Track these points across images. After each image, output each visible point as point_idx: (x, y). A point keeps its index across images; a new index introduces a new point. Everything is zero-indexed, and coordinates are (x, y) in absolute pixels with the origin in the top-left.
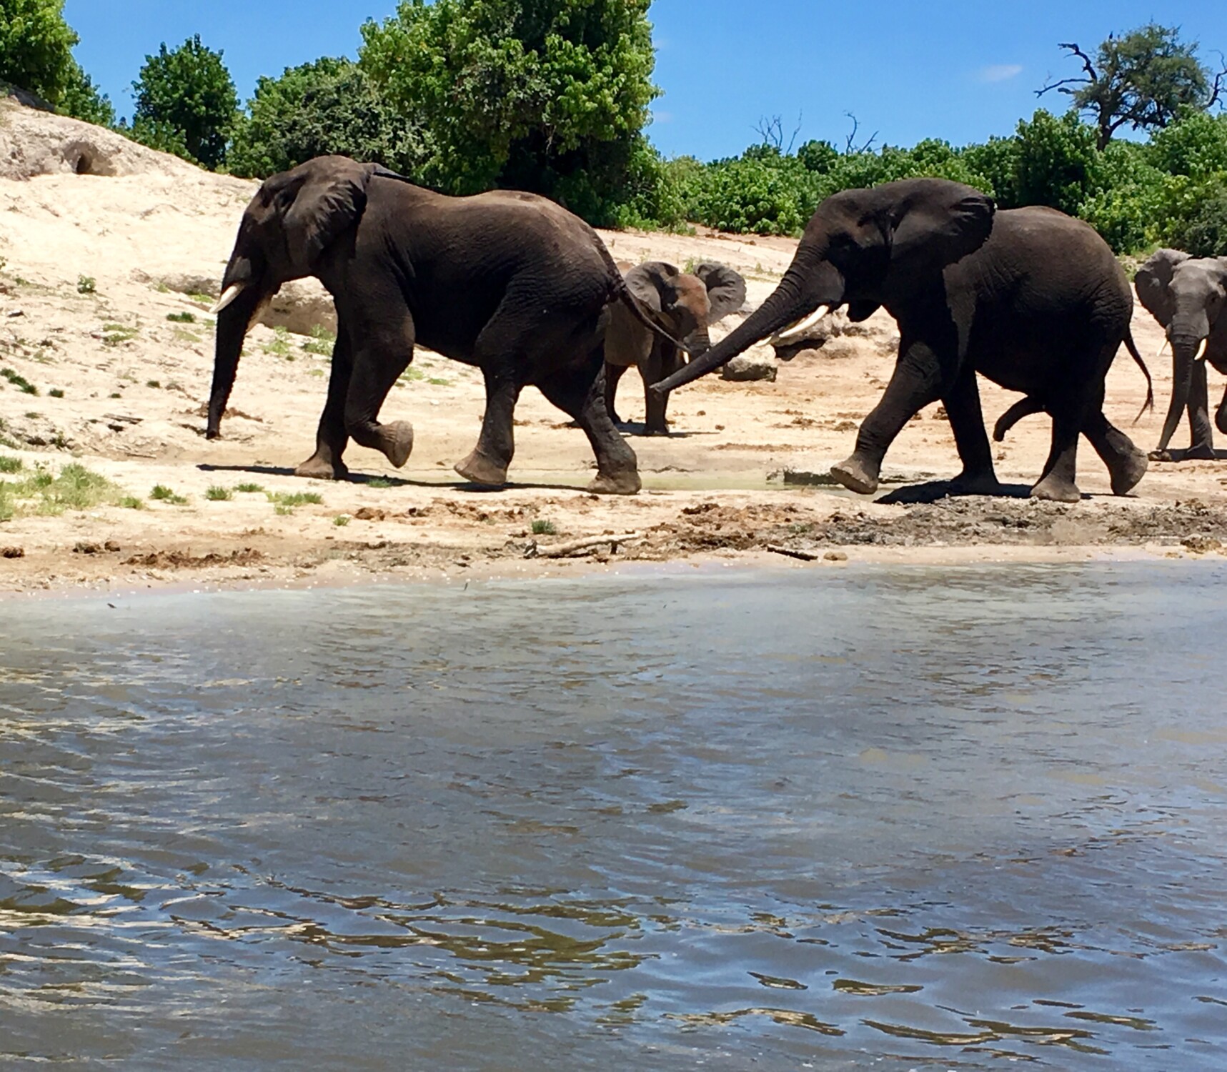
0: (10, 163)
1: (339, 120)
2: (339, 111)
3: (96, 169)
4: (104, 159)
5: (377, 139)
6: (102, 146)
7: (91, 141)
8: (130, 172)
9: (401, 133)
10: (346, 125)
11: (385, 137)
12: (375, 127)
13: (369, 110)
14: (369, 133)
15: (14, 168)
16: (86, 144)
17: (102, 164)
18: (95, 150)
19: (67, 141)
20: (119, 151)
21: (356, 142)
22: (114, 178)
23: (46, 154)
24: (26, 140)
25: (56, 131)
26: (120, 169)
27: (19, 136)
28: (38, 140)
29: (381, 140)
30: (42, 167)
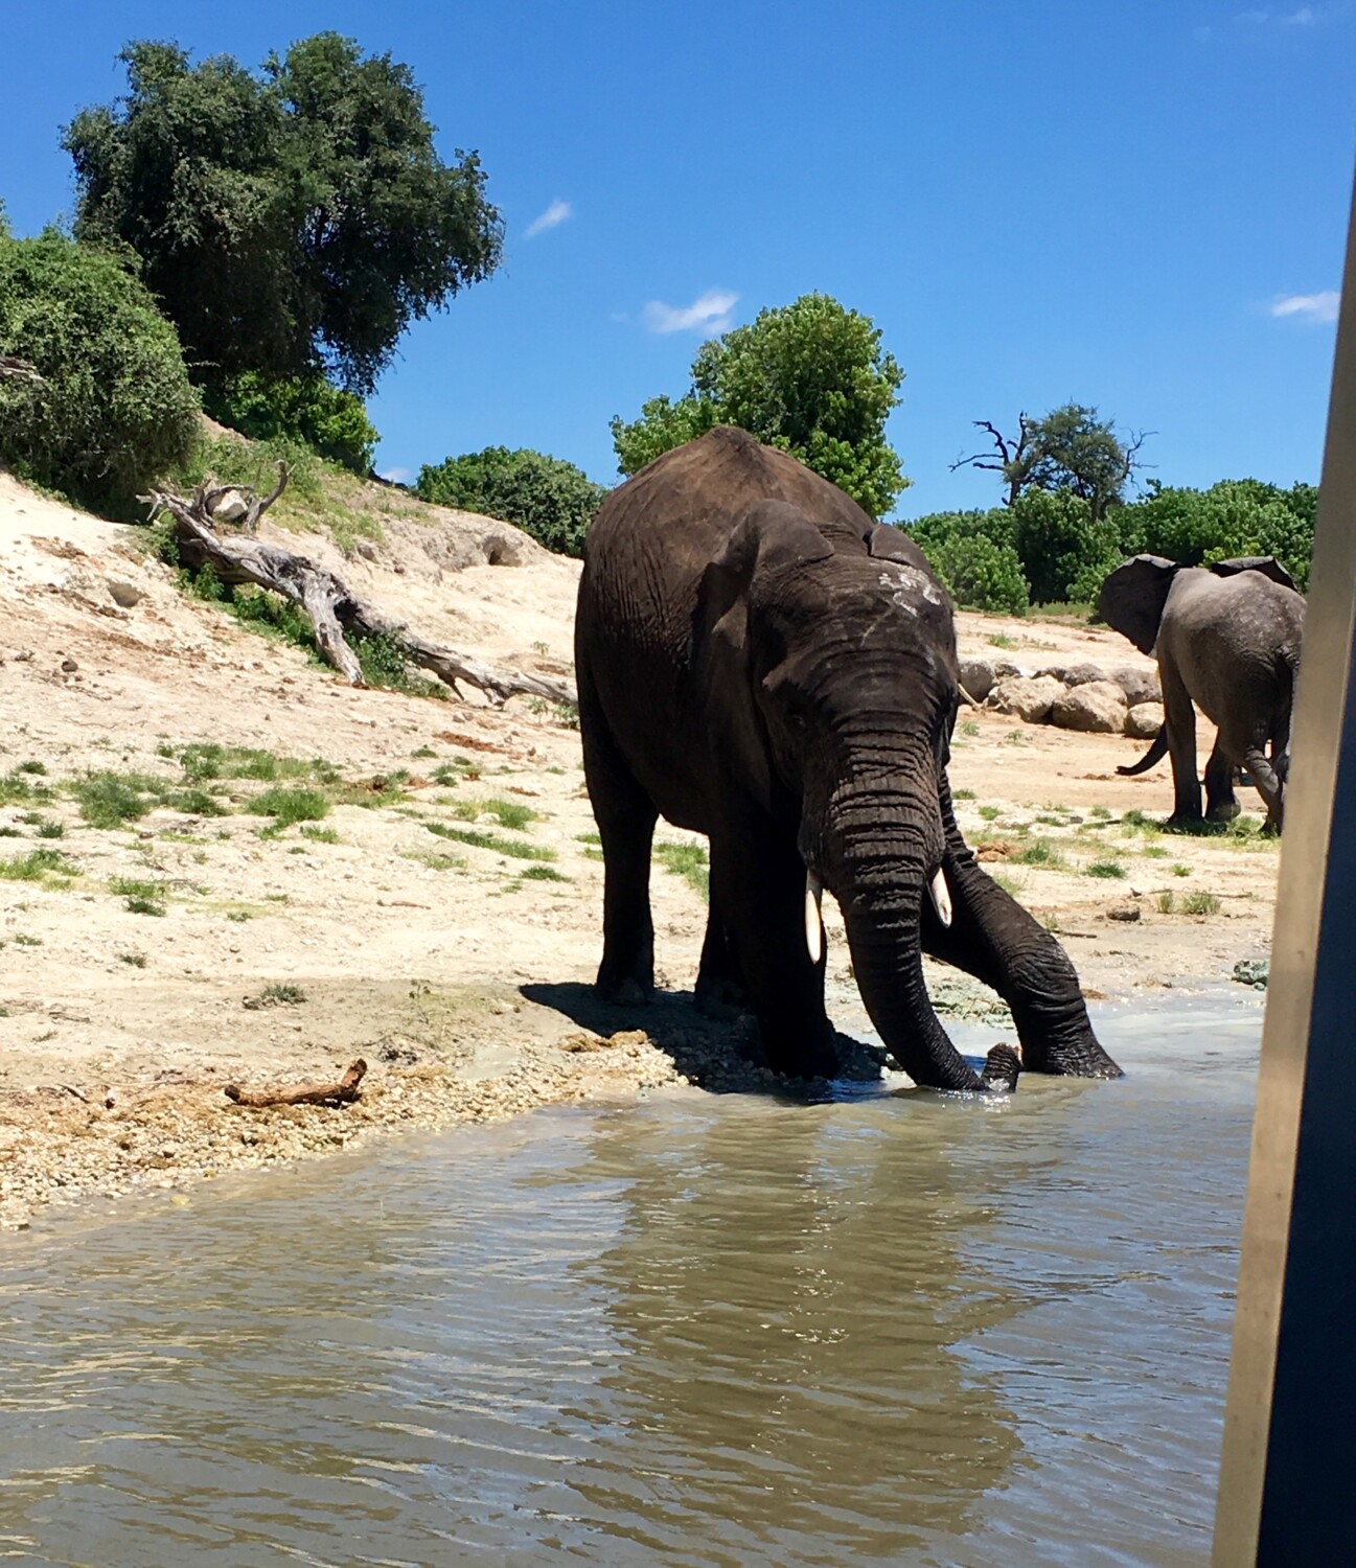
0: (447, 557)
1: (520, 508)
2: (519, 498)
3: (504, 561)
4: (512, 552)
5: (557, 524)
6: (510, 540)
7: (501, 535)
8: (531, 563)
9: (578, 518)
10: (527, 511)
11: (566, 522)
12: (553, 513)
13: (549, 497)
14: (549, 518)
15: (450, 561)
16: (498, 538)
17: (510, 556)
18: (505, 543)
19: (485, 535)
20: (522, 544)
21: (538, 527)
22: (520, 569)
23: (472, 547)
24: (456, 535)
25: (478, 526)
26: (524, 561)
27: (450, 532)
28: (465, 535)
29: (562, 524)
30: (470, 559)
